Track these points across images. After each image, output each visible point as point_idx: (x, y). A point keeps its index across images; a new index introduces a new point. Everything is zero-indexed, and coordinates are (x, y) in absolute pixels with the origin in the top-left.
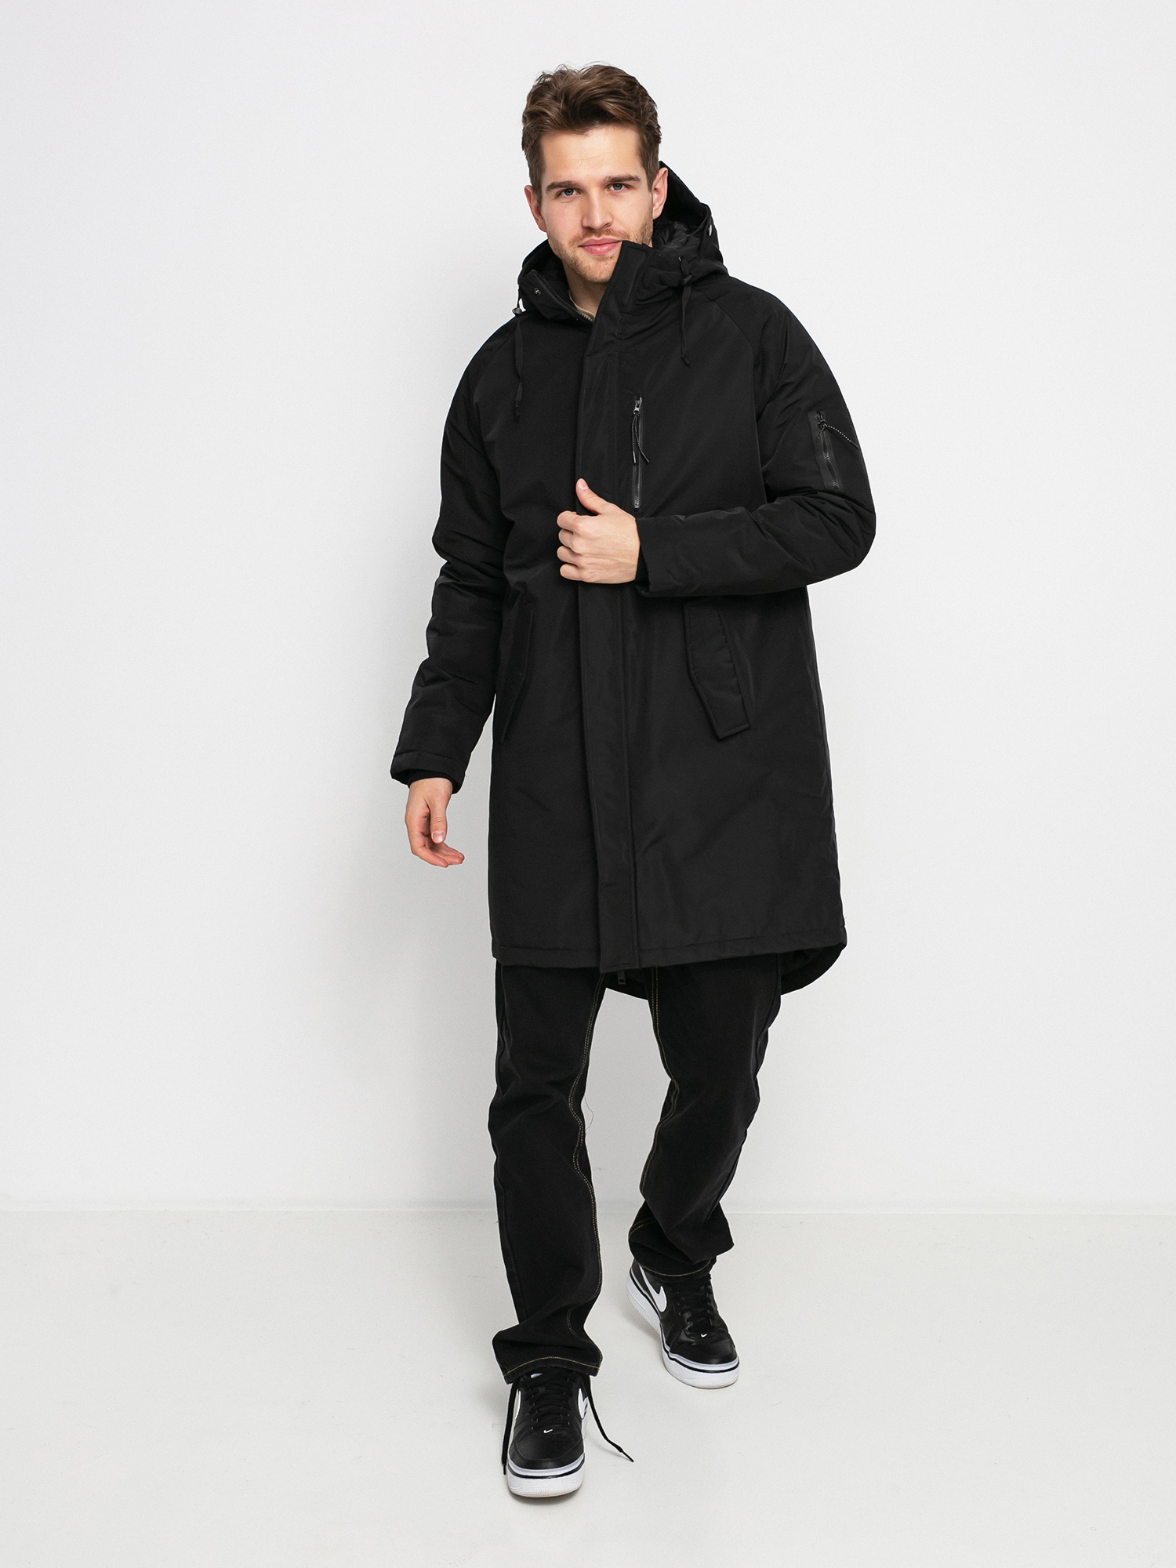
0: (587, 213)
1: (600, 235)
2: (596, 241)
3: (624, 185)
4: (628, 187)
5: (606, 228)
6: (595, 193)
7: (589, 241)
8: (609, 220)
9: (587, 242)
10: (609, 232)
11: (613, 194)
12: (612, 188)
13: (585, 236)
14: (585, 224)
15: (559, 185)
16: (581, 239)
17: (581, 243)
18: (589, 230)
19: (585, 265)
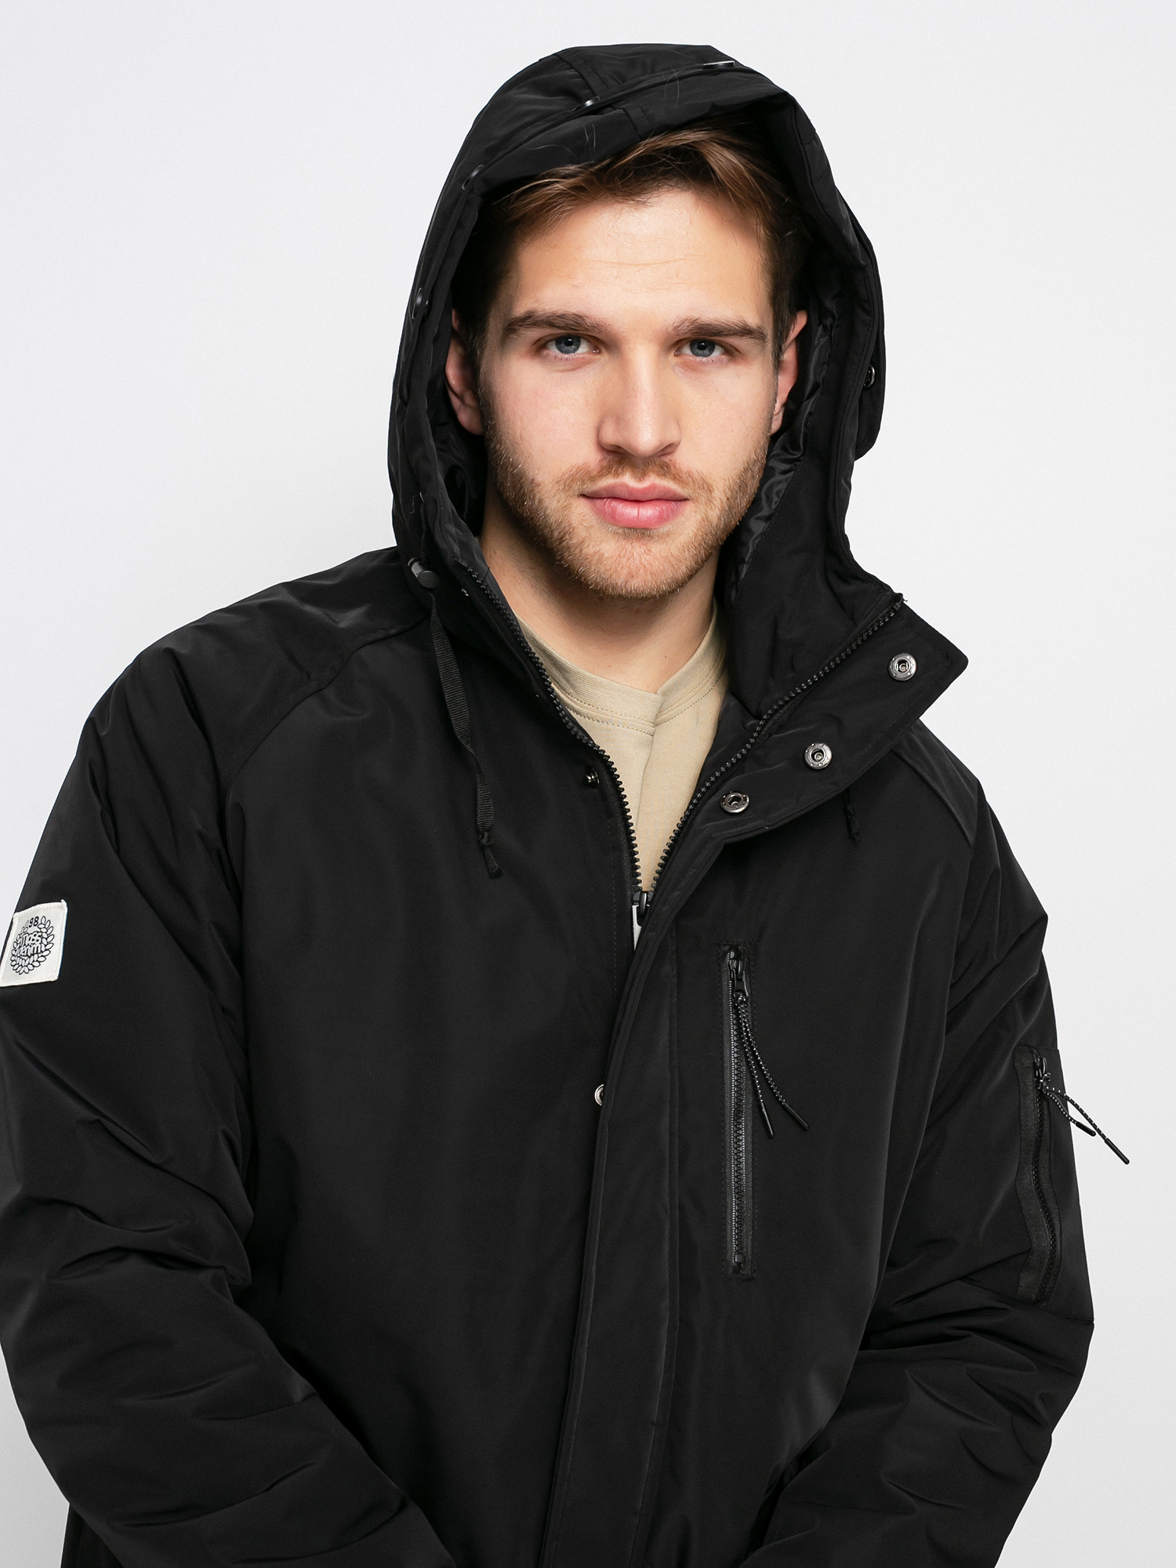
0: (614, 411)
1: (643, 476)
2: (631, 491)
3: (722, 345)
4: (731, 353)
5: (661, 458)
6: (643, 357)
7: (613, 487)
8: (672, 436)
9: (605, 489)
10: (665, 470)
11: (688, 367)
12: (687, 350)
13: (605, 471)
14: (610, 436)
15: (549, 321)
16: (593, 479)
17: (590, 487)
18: (619, 456)
19: (589, 549)
